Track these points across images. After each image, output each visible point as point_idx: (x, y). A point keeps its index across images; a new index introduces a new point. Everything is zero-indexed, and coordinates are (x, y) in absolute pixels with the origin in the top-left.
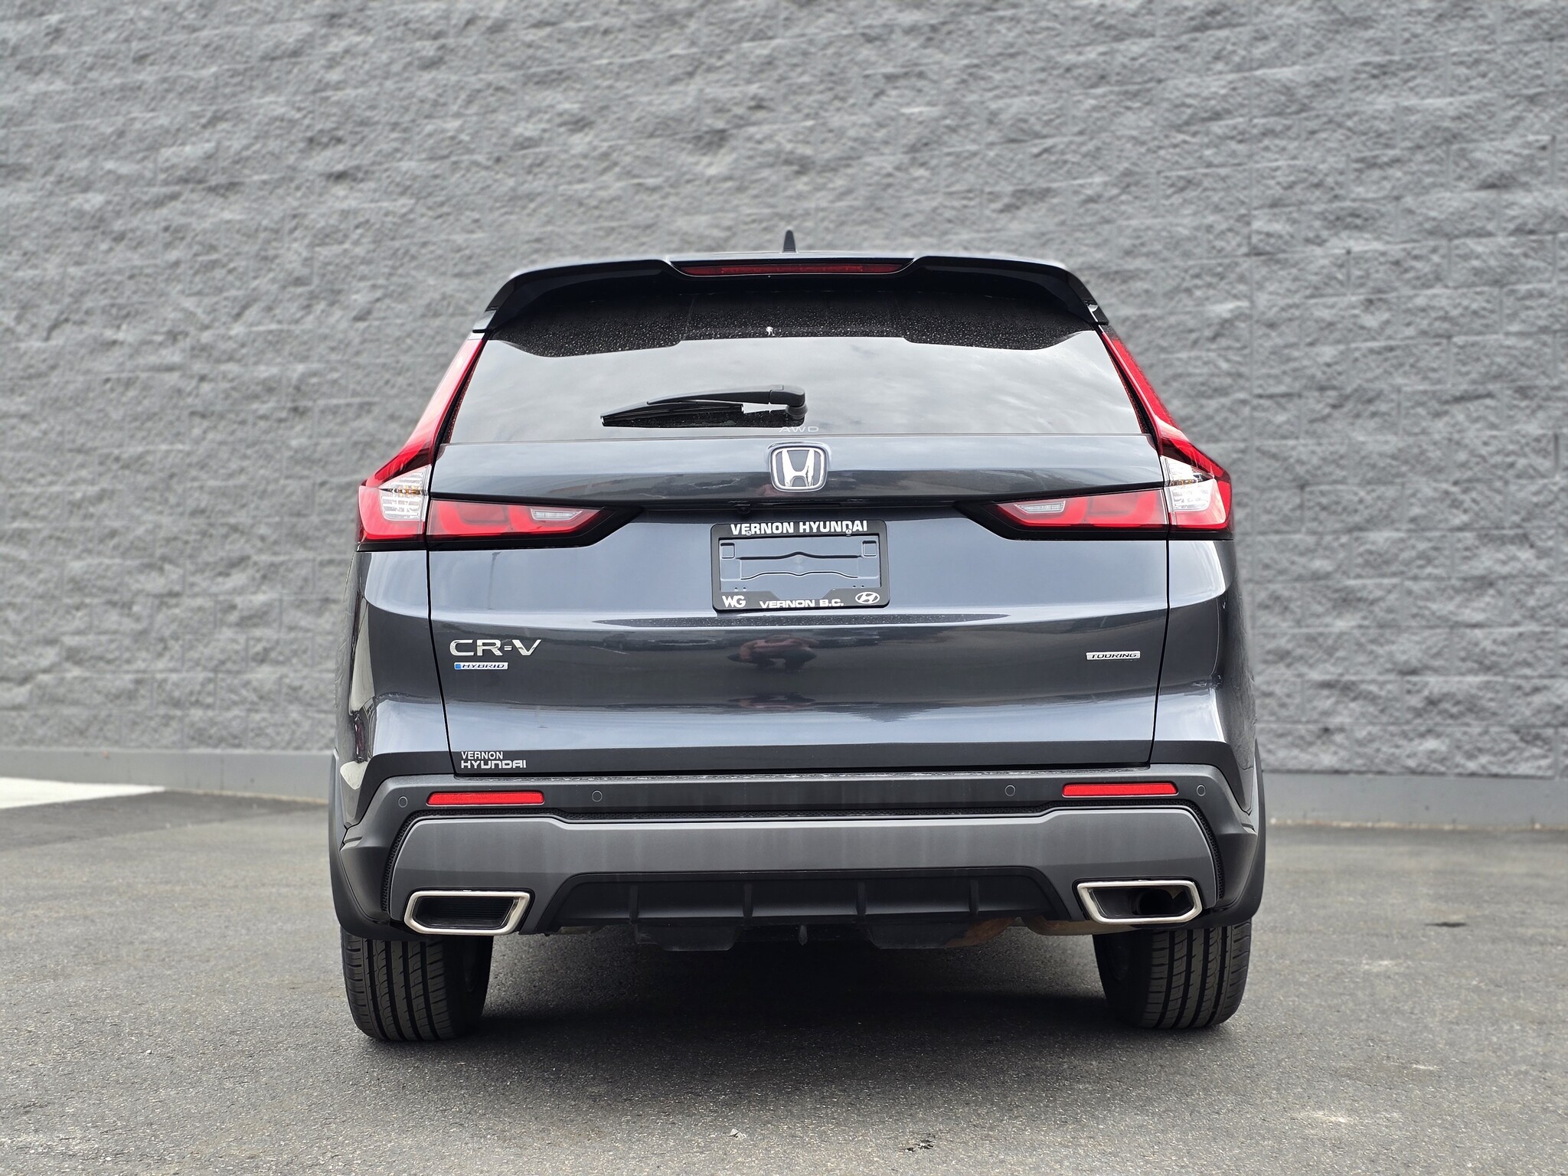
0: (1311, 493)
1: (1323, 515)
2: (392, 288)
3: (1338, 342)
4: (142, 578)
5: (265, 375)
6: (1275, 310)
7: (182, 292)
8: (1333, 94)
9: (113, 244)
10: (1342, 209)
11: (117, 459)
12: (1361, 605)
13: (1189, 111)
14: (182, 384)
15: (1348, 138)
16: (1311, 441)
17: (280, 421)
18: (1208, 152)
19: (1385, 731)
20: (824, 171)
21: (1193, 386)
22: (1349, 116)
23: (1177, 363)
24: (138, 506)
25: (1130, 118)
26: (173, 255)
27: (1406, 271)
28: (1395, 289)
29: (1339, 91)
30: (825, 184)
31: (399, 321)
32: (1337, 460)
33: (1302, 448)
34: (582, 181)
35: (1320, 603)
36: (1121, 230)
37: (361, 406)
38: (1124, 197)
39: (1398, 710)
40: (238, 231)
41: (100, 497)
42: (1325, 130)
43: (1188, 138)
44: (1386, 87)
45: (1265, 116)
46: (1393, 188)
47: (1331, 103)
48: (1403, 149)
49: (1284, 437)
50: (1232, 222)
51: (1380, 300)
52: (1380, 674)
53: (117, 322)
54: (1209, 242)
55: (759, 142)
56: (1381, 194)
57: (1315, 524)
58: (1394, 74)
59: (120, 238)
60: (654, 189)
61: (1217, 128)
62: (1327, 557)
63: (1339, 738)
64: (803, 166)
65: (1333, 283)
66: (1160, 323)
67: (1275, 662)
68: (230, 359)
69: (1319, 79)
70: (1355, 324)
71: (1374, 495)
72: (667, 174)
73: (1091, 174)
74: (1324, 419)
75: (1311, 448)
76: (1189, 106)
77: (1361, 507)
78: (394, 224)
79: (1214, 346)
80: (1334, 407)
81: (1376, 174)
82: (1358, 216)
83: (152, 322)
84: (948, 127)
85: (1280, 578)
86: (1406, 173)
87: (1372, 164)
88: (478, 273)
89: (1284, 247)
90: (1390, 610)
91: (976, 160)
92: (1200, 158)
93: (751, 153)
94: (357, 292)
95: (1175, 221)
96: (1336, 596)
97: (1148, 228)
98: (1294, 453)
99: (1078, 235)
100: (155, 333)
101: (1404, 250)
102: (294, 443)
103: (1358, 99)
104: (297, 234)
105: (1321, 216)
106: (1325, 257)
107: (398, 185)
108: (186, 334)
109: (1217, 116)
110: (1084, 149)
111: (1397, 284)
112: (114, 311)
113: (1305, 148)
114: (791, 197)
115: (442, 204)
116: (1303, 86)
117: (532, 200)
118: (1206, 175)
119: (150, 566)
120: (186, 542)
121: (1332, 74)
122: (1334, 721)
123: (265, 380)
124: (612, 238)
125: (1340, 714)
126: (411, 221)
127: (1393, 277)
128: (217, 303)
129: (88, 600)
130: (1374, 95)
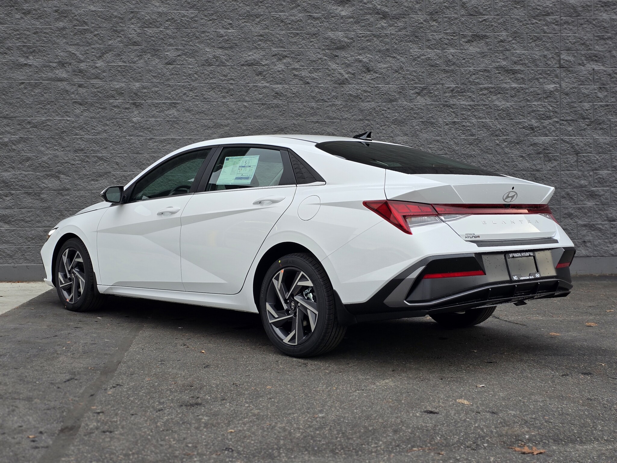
0: (580, 156)
1: (584, 164)
2: (186, 51)
3: (590, 102)
4: (46, 181)
5: (118, 86)
6: (569, 88)
7: (68, 43)
8: (589, 11)
9: (23, 16)
10: (591, 53)
11: (29, 123)
12: (597, 197)
13: (538, 11)
14: (68, 88)
15: (594, 28)
16: (580, 138)
17: (126, 108)
18: (545, 28)
19: (604, 241)
20: (393, 19)
21: (539, 115)
22: (594, 20)
23: (533, 106)
24: (42, 146)
25: (516, 11)
26: (61, 24)
27: (613, 78)
28: (609, 84)
29: (591, 10)
30: (393, 24)
31: (190, 66)
32: (588, 145)
33: (578, 140)
34: (283, 11)
35: (582, 196)
36: (513, 54)
37: (171, 104)
38: (513, 41)
39: (608, 234)
40: (99, 17)
41: (19, 142)
42: (586, 24)
43: (537, 21)
44: (606, 10)
45: (565, 16)
46: (609, 47)
47: (587, 14)
48: (612, 34)
49: (571, 136)
50: (553, 55)
51: (604, 87)
52: (603, 221)
53: (27, 55)
54: (546, 61)
55: (365, 4)
56: (604, 50)
57: (581, 167)
58: (609, 6)
59: (27, 13)
60: (318, 18)
61: (548, 19)
62: (585, 180)
63: (588, 244)
64: (385, 16)
65: (588, 80)
66: (527, 91)
67: (567, 218)
68: (97, 78)
69: (585, 5)
70: (596, 96)
71: (601, 157)
72: (323, 12)
73: (501, 31)
74: (584, 130)
75: (581, 140)
76: (539, 9)
77: (596, 162)
78: (188, 21)
79: (547, 101)
80: (588, 125)
81: (602, 42)
82: (597, 57)
83: (48, 56)
84: (445, 6)
85: (569, 187)
86: (613, 43)
87: (602, 38)
88: (231, 48)
89: (571, 66)
90: (607, 199)
91: (457, 21)
92: (543, 30)
93: (361, 8)
94: (168, 51)
95: (533, 52)
96: (588, 193)
97: (523, 54)
98: (575, 142)
99: (497, 54)
100: (51, 62)
101: (612, 70)
102: (134, 119)
103: (597, 14)
104: (133, 20)
105: (584, 55)
106: (585, 71)
107: (189, 3)
108: (70, 64)
109: (548, 14)
110: (499, 21)
111: (609, 82)
112: (25, 49)
113: (578, 30)
114: (379, 28)
115: (212, 14)
116: (579, 7)
117: (257, 18)
118: (544, 36)
119: (52, 176)
120: (73, 164)
121: (588, 4)
122: (587, 239)
123: (117, 88)
124: (297, 38)
125: (589, 236)
126: (196, 21)
127: (608, 80)
128: (88, 50)
129: (13, 192)
130: (602, 13)
